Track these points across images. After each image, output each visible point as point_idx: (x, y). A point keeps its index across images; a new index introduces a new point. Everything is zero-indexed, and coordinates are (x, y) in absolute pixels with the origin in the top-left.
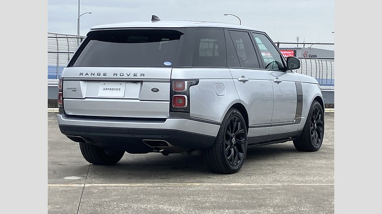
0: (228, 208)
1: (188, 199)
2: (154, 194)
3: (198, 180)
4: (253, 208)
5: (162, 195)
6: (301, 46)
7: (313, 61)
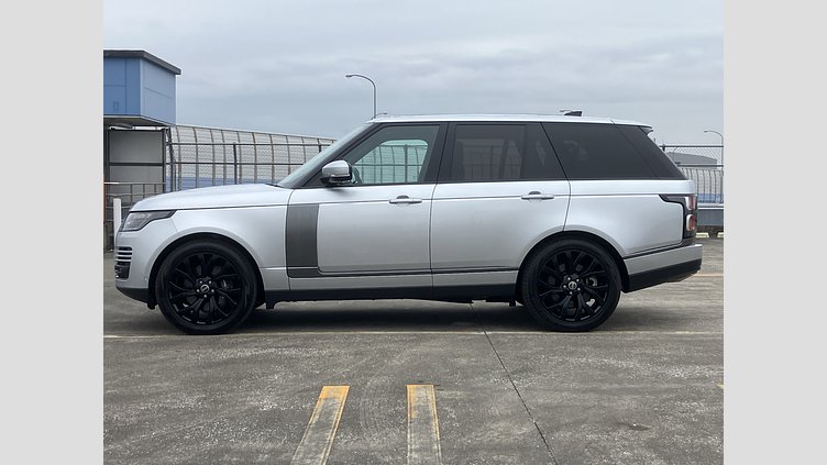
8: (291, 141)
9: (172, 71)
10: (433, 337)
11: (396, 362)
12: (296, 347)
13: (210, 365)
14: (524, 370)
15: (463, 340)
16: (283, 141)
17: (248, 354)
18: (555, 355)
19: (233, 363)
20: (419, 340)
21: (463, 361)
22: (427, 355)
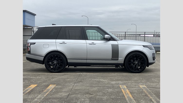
0: (120, 81)
1: (109, 78)
2: (99, 76)
3: (113, 73)
4: (128, 81)
5: (102, 77)
6: (156, 33)
7: (158, 38)
9: (34, 15)
14: (80, 82)
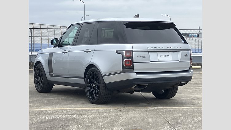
8: (49, 27)
10: (133, 110)
11: (122, 120)
12: (77, 114)
13: (43, 122)
14: (177, 123)
15: (147, 111)
16: (46, 27)
17: (58, 117)
18: (187, 117)
19: (53, 121)
20: (128, 111)
21: (150, 120)
22: (134, 117)
